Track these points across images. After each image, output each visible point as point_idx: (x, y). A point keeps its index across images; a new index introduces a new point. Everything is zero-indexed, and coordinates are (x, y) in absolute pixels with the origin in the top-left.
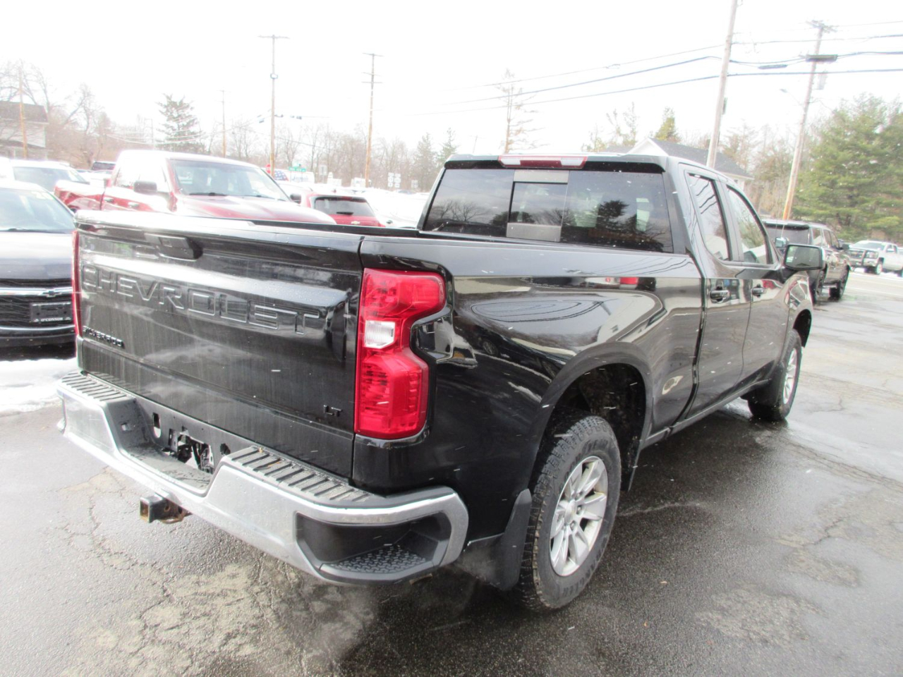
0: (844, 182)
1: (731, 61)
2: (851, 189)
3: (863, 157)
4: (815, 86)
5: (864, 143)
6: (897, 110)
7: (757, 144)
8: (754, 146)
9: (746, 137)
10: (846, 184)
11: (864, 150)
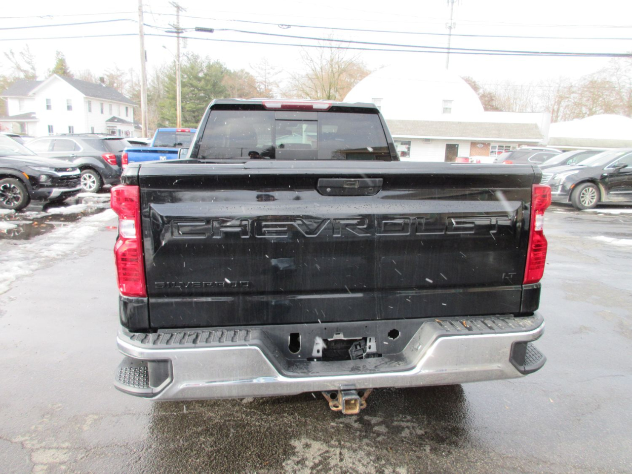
0: (190, 107)
1: (144, 24)
2: (194, 112)
3: (196, 91)
4: (181, 46)
5: (195, 82)
6: (209, 63)
7: (127, 81)
8: (125, 83)
9: (119, 76)
10: (190, 108)
11: (196, 87)
